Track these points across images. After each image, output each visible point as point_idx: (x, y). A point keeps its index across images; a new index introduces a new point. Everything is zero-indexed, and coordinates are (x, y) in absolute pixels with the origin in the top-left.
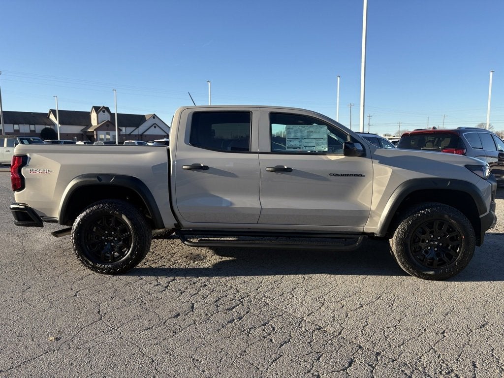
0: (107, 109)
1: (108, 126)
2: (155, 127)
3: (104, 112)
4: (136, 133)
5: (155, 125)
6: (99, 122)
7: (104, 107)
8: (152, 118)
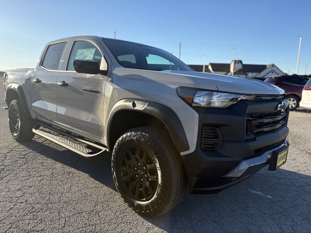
0: (241, 62)
1: (240, 72)
2: (272, 73)
3: (238, 63)
4: (258, 76)
5: (273, 71)
6: (235, 69)
7: (239, 61)
8: (271, 67)
